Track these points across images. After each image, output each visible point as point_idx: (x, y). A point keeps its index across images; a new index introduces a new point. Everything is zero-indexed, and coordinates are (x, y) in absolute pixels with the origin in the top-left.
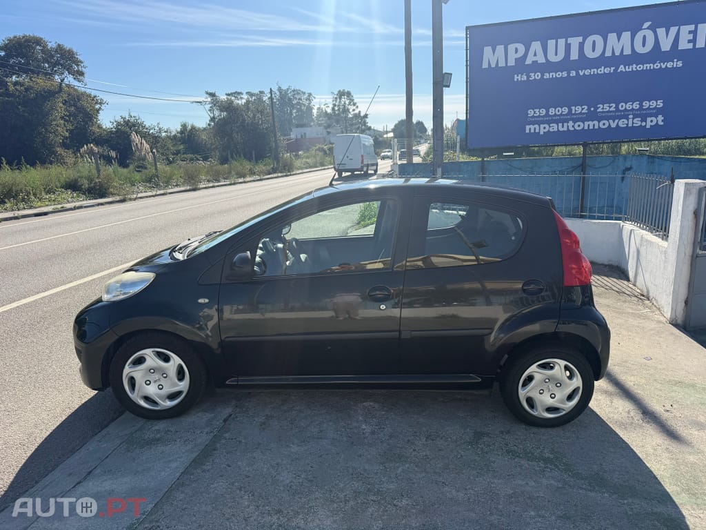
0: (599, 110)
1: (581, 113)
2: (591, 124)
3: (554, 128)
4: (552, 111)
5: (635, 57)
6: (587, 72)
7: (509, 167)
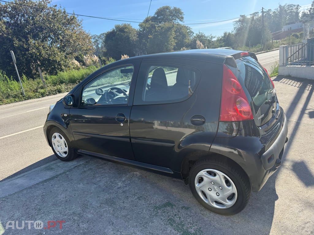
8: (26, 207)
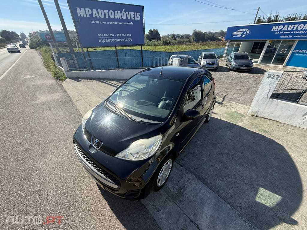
0: (117, 36)
1: (113, 36)
2: (116, 40)
3: (107, 41)
4: (105, 35)
5: (122, 20)
6: (112, 23)
7: (96, 53)
8: (237, 184)
